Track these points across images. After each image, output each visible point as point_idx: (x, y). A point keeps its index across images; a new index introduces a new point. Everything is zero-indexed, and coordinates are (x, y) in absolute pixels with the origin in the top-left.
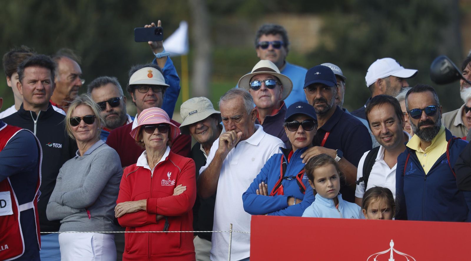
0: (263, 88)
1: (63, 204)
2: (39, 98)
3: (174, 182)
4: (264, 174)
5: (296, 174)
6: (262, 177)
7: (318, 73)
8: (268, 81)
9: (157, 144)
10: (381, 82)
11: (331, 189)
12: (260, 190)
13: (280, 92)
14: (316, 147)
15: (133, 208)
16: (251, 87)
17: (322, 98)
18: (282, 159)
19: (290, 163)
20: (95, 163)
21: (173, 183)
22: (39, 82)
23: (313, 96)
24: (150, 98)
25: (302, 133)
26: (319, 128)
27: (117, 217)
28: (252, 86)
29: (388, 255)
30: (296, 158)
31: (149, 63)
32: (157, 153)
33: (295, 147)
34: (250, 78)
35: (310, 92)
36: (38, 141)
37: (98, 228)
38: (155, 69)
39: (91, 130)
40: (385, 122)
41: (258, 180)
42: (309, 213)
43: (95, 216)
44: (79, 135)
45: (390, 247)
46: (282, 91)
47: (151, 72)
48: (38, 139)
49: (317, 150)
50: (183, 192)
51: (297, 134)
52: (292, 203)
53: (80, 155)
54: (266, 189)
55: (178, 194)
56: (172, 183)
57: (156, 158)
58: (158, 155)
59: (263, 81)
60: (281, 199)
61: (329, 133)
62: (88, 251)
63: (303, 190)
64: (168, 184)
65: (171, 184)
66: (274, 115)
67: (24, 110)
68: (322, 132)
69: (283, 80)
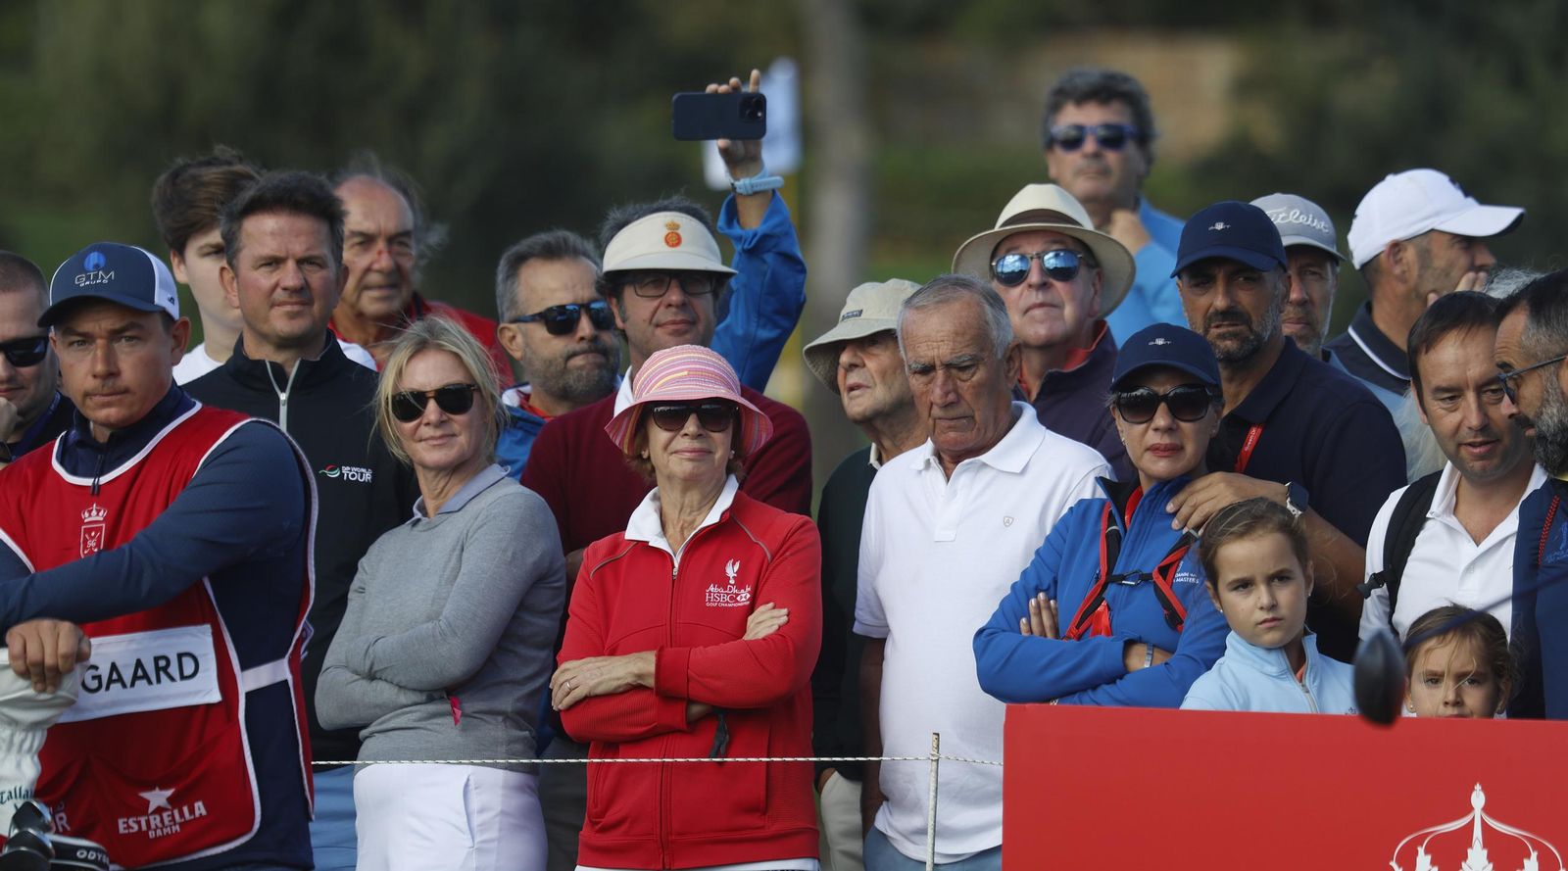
0: (1034, 277)
1: (372, 676)
2: (292, 316)
3: (748, 596)
4: (1046, 565)
5: (1151, 567)
6: (1039, 578)
7: (1220, 226)
8: (1051, 254)
9: (694, 468)
10: (1399, 251)
11: (1269, 616)
12: (1034, 621)
13: (1092, 290)
14: (1217, 476)
15: (611, 680)
16: (995, 275)
17: (1232, 307)
18: (1105, 516)
19: (1131, 530)
20: (477, 539)
21: (744, 599)
22: (291, 264)
23: (1203, 301)
24: (676, 314)
25: (1169, 430)
26: (1226, 412)
27: (560, 707)
28: (999, 270)
29: (1464, 837)
30: (1153, 512)
31: (668, 197)
32: (694, 497)
33: (1150, 477)
34: (995, 244)
35: (1195, 289)
36: (304, 457)
37: (485, 750)
38: (689, 217)
39: (460, 435)
40: (1480, 389)
41: (1024, 587)
42: (1204, 695)
43: (475, 710)
44: (423, 449)
45: (1471, 809)
46: (1098, 287)
47: (677, 227)
48: (301, 452)
49: (1222, 486)
50: (776, 627)
51: (1151, 432)
52: (1141, 661)
53: (425, 514)
54: (1054, 617)
55: (761, 635)
56: (741, 598)
57: (690, 514)
58: (695, 503)
59: (1037, 254)
60: (1103, 649)
61: (1260, 430)
62: (454, 826)
63: (1174, 620)
64: (727, 602)
65: (737, 602)
66: (1075, 368)
67: (246, 358)
68: (1237, 424)
69: (1103, 252)
